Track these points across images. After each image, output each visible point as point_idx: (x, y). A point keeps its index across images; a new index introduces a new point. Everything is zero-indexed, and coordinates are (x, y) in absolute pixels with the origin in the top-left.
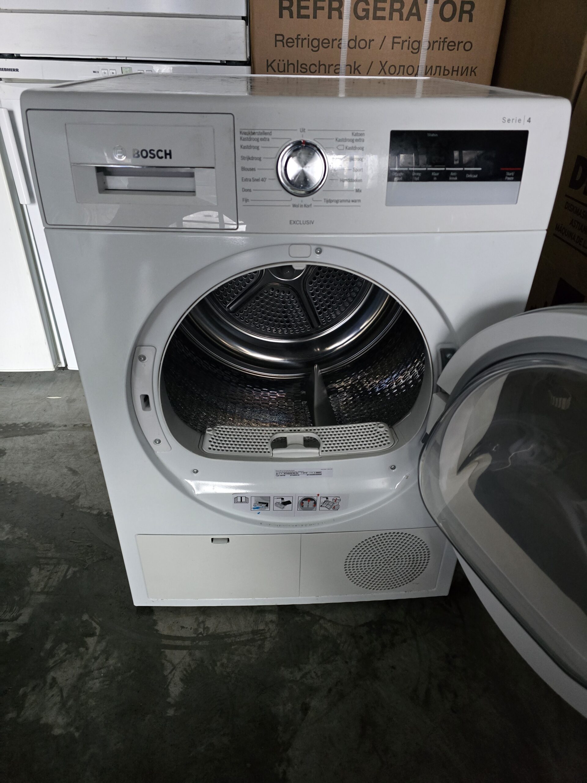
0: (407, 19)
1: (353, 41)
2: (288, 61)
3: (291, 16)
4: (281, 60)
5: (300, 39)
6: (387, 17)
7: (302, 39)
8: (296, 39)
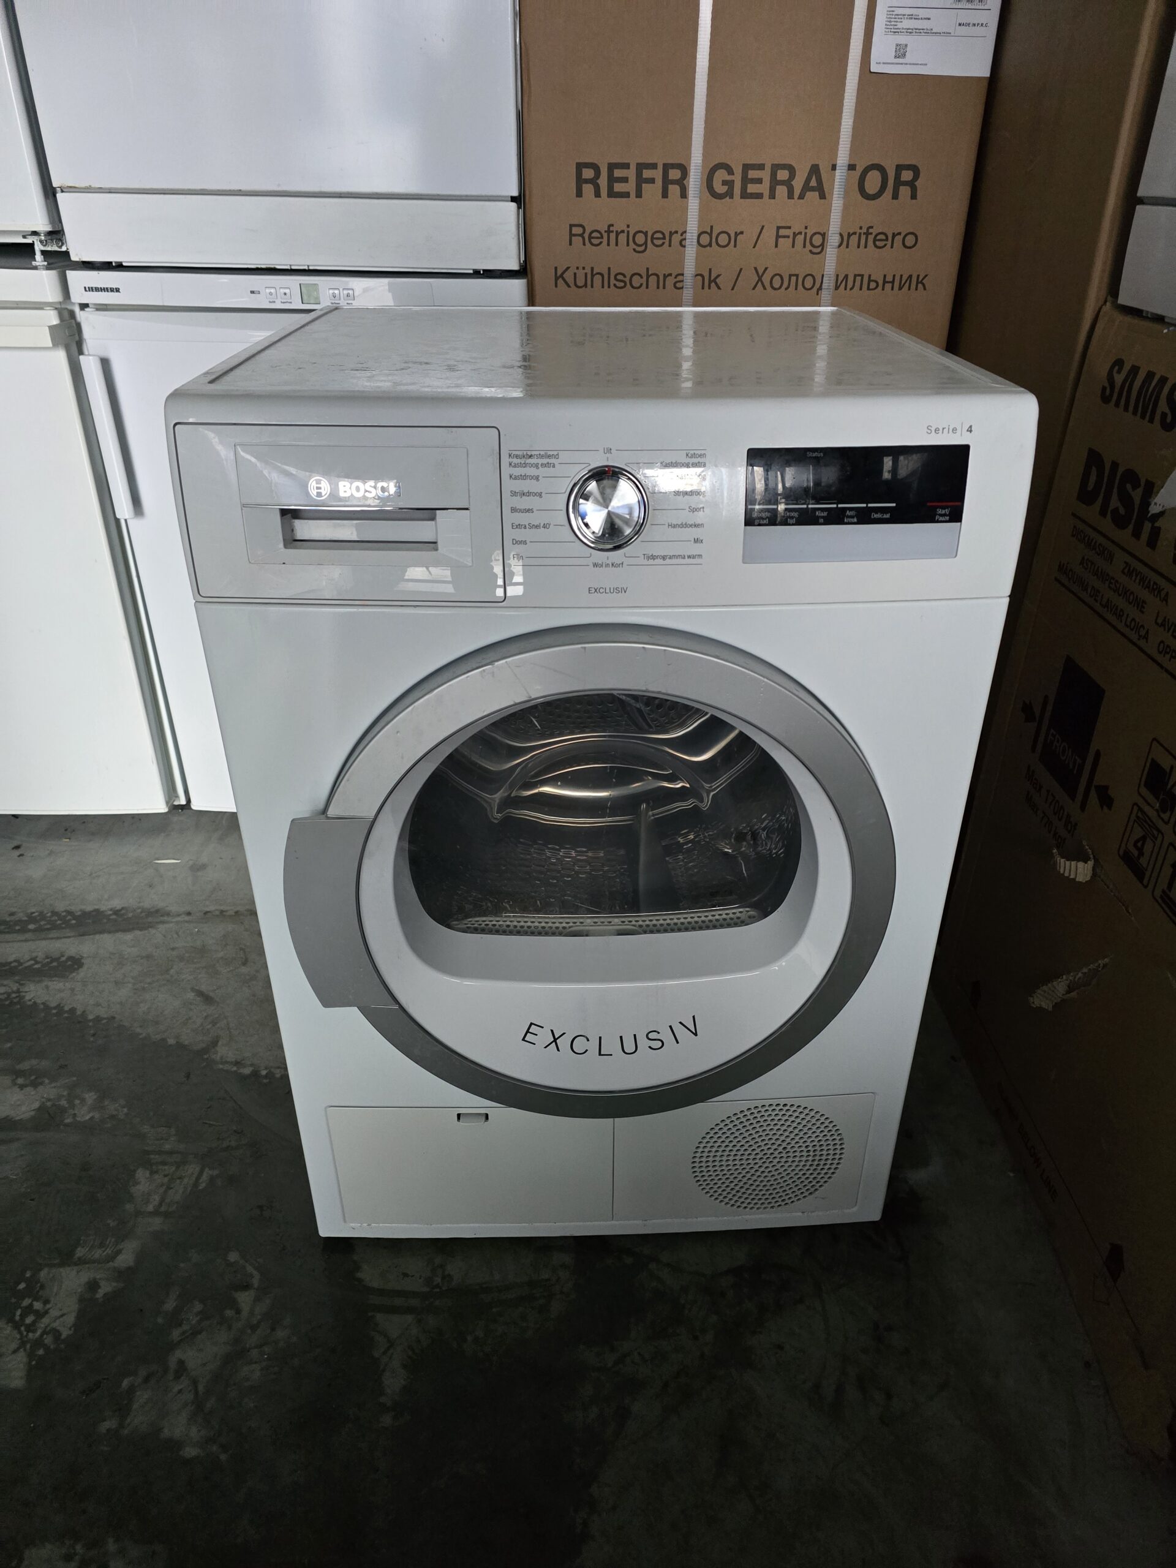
0: (801, 197)
1: (706, 235)
2: (592, 269)
3: (598, 194)
4: (581, 268)
5: (612, 232)
6: (766, 193)
7: (617, 232)
8: (605, 232)
